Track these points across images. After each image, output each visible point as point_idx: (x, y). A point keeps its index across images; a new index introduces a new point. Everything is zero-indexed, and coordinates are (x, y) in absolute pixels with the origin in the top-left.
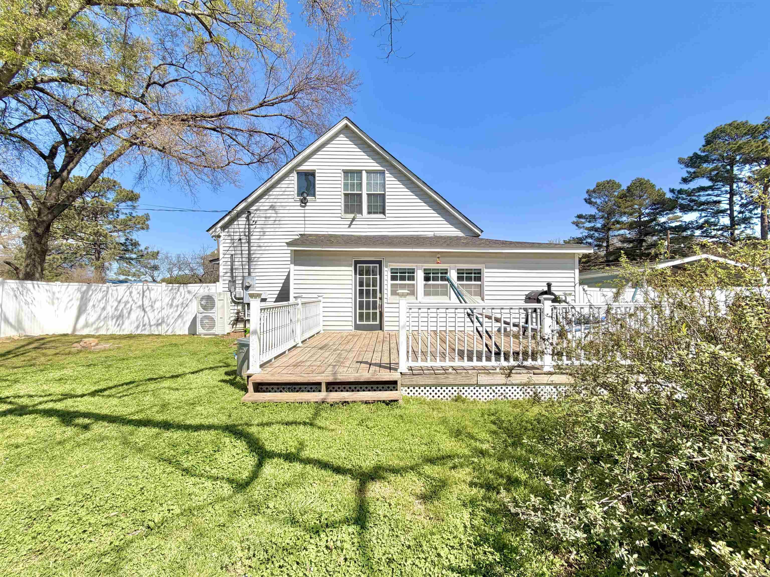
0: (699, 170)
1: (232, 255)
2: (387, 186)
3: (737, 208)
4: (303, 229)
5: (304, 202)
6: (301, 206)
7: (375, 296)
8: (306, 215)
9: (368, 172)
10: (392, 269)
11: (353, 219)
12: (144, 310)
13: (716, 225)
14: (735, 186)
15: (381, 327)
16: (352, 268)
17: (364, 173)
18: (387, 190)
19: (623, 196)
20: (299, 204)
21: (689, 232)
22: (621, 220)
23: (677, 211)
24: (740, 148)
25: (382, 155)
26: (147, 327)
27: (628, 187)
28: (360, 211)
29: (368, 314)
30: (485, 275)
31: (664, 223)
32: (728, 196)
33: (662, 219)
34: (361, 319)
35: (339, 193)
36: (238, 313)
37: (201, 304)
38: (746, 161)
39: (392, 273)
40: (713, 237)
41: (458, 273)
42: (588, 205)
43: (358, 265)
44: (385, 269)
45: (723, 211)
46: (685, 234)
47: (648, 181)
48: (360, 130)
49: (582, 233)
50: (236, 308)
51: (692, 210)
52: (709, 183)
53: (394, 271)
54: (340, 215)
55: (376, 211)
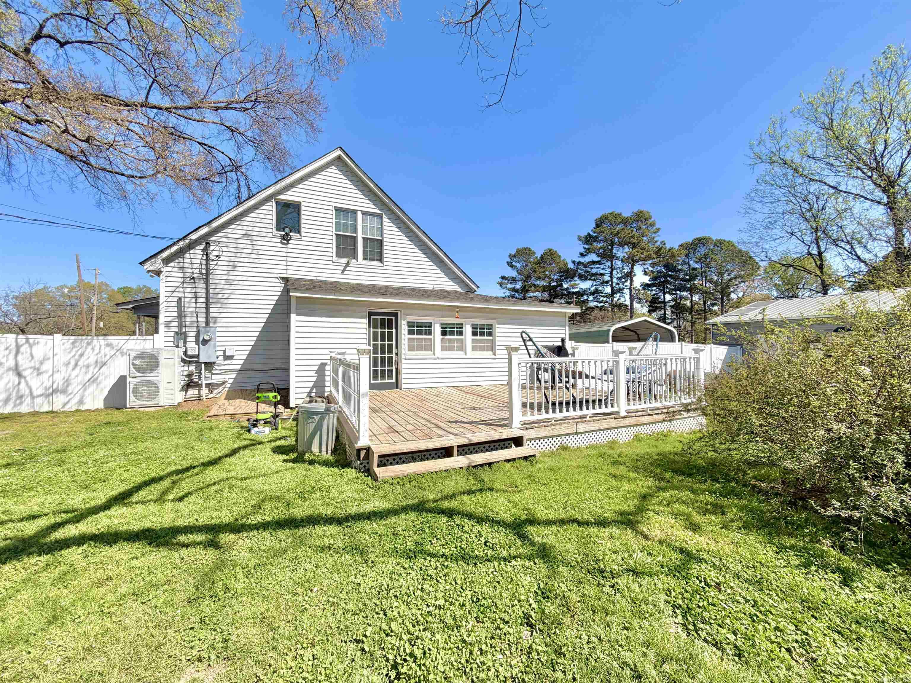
0: (591, 247)
1: (180, 298)
2: (385, 232)
3: (615, 280)
4: (285, 272)
5: (286, 239)
6: (282, 243)
7: (390, 352)
8: (289, 255)
9: (364, 213)
10: (409, 322)
11: (348, 264)
12: (19, 375)
13: (602, 293)
14: (614, 262)
15: (397, 385)
16: (366, 321)
17: (359, 213)
18: (385, 236)
19: (538, 263)
20: (279, 240)
21: (585, 297)
22: (536, 283)
23: (576, 278)
24: (618, 233)
25: (379, 197)
26: (28, 400)
27: (542, 255)
28: (355, 256)
29: (383, 372)
30: (497, 330)
31: (568, 288)
32: (610, 270)
33: (565, 286)
34: (375, 378)
35: (331, 233)
36: (190, 375)
37: (134, 364)
38: (621, 245)
39: (409, 326)
40: (601, 302)
41: (473, 328)
42: (510, 268)
43: (372, 317)
44: (403, 322)
45: (607, 282)
46: (582, 299)
47: (556, 252)
48: (356, 165)
49: (504, 293)
50: (186, 368)
51: (586, 279)
52: (598, 259)
53: (411, 324)
54: (331, 259)
55: (372, 257)
